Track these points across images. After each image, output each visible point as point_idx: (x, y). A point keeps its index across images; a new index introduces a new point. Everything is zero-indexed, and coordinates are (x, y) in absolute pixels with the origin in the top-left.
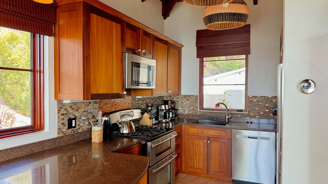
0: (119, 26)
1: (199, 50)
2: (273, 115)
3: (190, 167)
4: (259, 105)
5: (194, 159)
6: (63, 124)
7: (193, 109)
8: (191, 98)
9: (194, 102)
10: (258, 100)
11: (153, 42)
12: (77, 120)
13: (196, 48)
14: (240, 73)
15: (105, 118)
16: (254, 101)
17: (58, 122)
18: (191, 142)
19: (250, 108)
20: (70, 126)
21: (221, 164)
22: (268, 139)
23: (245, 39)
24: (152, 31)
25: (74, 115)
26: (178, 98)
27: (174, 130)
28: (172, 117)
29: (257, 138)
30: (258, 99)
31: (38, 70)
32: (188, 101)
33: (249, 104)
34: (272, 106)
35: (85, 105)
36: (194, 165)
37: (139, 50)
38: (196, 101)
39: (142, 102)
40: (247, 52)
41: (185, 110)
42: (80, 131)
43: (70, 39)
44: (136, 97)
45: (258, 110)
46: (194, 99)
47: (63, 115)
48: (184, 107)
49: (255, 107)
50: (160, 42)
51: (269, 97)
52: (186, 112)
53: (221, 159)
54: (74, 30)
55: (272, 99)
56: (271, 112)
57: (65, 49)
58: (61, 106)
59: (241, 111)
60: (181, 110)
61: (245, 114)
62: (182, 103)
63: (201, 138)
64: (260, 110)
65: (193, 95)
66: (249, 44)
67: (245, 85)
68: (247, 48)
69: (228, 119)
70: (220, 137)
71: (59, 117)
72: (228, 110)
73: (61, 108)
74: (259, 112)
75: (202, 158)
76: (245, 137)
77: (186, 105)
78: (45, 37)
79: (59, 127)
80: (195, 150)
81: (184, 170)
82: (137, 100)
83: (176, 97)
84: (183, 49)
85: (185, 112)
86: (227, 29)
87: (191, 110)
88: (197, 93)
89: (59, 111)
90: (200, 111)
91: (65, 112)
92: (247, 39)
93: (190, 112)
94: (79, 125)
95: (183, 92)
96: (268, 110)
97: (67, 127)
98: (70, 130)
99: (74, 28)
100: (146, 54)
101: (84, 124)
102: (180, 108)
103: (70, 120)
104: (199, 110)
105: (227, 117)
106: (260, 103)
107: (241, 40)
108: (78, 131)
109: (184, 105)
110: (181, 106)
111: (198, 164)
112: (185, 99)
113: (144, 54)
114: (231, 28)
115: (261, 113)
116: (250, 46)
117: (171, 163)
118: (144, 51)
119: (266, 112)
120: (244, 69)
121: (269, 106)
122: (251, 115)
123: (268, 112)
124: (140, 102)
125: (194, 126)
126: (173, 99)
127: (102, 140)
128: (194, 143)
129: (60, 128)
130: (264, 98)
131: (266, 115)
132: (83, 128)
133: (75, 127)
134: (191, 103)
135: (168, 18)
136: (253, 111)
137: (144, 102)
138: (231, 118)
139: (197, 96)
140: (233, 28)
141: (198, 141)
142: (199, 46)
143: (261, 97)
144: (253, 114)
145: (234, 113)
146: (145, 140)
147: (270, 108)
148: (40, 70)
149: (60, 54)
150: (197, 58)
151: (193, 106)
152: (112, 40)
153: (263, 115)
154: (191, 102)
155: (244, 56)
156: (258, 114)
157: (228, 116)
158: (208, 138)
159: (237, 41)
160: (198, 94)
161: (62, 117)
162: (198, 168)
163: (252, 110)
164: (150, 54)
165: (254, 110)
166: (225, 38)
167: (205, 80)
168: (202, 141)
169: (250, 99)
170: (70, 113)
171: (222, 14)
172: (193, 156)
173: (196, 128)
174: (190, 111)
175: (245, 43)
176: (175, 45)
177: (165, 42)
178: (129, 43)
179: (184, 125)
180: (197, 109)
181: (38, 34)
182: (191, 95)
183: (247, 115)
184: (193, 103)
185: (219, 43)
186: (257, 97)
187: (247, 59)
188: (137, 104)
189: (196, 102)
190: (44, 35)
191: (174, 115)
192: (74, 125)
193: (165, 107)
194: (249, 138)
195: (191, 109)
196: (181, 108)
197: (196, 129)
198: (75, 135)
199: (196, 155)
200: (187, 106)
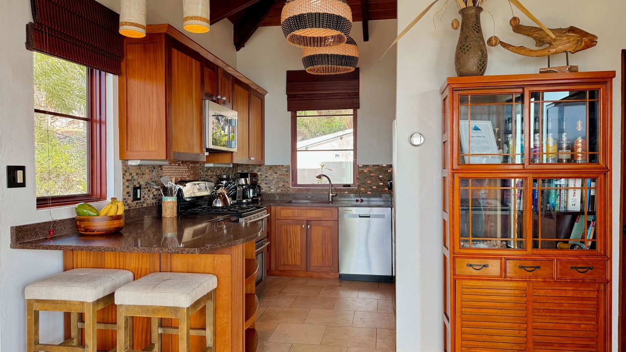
0: (198, 63)
1: (291, 100)
2: (389, 189)
3: (282, 264)
4: (372, 176)
5: (287, 252)
6: (128, 193)
7: (283, 185)
8: (280, 169)
9: (284, 175)
10: (370, 171)
11: (233, 86)
12: (142, 190)
13: (287, 96)
14: (341, 138)
15: (179, 186)
16: (365, 171)
17: (123, 190)
18: (283, 229)
19: (360, 182)
20: (135, 198)
21: (324, 255)
22: (382, 216)
23: (353, 88)
24: (242, 77)
25: (139, 183)
26: (260, 169)
27: (265, 209)
28: (253, 197)
29: (369, 217)
30: (370, 169)
31: (98, 118)
32: (275, 175)
33: (358, 176)
34: (387, 178)
35: (150, 171)
36: (288, 261)
37: (219, 97)
38: (286, 173)
39: (211, 174)
40: (355, 106)
41: (272, 187)
42: (145, 205)
43: (145, 80)
44: (204, 165)
45: (370, 184)
46: (285, 171)
47: (128, 181)
48: (270, 184)
49: (366, 180)
50: (240, 86)
51: (384, 165)
52: (273, 191)
53: (325, 249)
54: (152, 68)
55: (387, 169)
56: (386, 186)
57: (136, 93)
58: (126, 169)
59: (349, 186)
60: (264, 188)
61: (353, 189)
62: (266, 177)
63: (298, 222)
64: (373, 184)
65: (283, 166)
66: (358, 95)
67: (353, 150)
68: (355, 99)
69: (333, 196)
70: (324, 219)
71: (124, 184)
72: (332, 185)
73: (126, 171)
74: (371, 186)
75: (299, 250)
76: (354, 216)
77: (273, 180)
78: (108, 75)
79: (124, 197)
80: (289, 240)
81: (274, 269)
82: (205, 169)
83: (257, 169)
84: (266, 97)
85: (271, 191)
86: (332, 74)
87: (279, 187)
88: (288, 163)
89: (124, 175)
90: (292, 189)
91: (130, 178)
92: (355, 88)
93: (279, 191)
94: (144, 197)
95: (268, 162)
96: (382, 184)
97: (131, 198)
98: (135, 202)
99: (150, 67)
100: (226, 103)
101: (149, 196)
102: (263, 185)
103: (135, 189)
104: (291, 187)
105: (331, 195)
106: (372, 174)
107: (348, 89)
108: (142, 205)
109: (270, 180)
110: (265, 182)
111: (293, 260)
112: (271, 171)
113: (224, 103)
114: (337, 73)
115: (373, 187)
116: (359, 98)
117: (262, 252)
118: (224, 99)
119: (379, 185)
120: (352, 130)
121: (383, 178)
122: (361, 191)
123: (382, 185)
124: (210, 173)
125: (288, 207)
126: (253, 171)
127: (175, 215)
128: (289, 231)
129: (125, 199)
130: (377, 167)
131: (379, 189)
132: (148, 202)
133: (140, 199)
134: (279, 177)
135: (242, 49)
136: (364, 186)
137: (214, 173)
138: (336, 196)
139: (288, 167)
140: (339, 73)
141: (294, 228)
142: (290, 93)
143: (374, 166)
144: (363, 189)
145: (340, 189)
146: (236, 216)
147: (385, 180)
148: (100, 119)
149: (129, 99)
150: (288, 110)
151: (283, 182)
152: (192, 83)
153: (377, 189)
154: (280, 175)
155: (351, 111)
156: (370, 189)
157: (332, 193)
158: (308, 222)
159: (342, 89)
160: (290, 164)
161: (127, 184)
162: (294, 264)
163: (363, 184)
164: (230, 102)
165: (365, 184)
166: (327, 85)
167: (300, 145)
168: (300, 226)
169: (359, 169)
170: (134, 180)
171: (328, 55)
172: (288, 248)
173: (291, 209)
174: (278, 189)
175: (353, 93)
176: (258, 90)
177: (246, 87)
178: (208, 88)
179: (274, 206)
180: (289, 186)
181: (98, 69)
182: (279, 166)
183: (357, 191)
184: (283, 177)
185: (318, 90)
186: (368, 166)
187: (355, 115)
188: (206, 175)
189: (288, 175)
190: (106, 72)
191: (256, 195)
192: (139, 197)
193: (246, 181)
194: (360, 217)
195: (280, 185)
196: (265, 185)
197: (290, 211)
198: (141, 210)
199: (291, 247)
200: (274, 182)
